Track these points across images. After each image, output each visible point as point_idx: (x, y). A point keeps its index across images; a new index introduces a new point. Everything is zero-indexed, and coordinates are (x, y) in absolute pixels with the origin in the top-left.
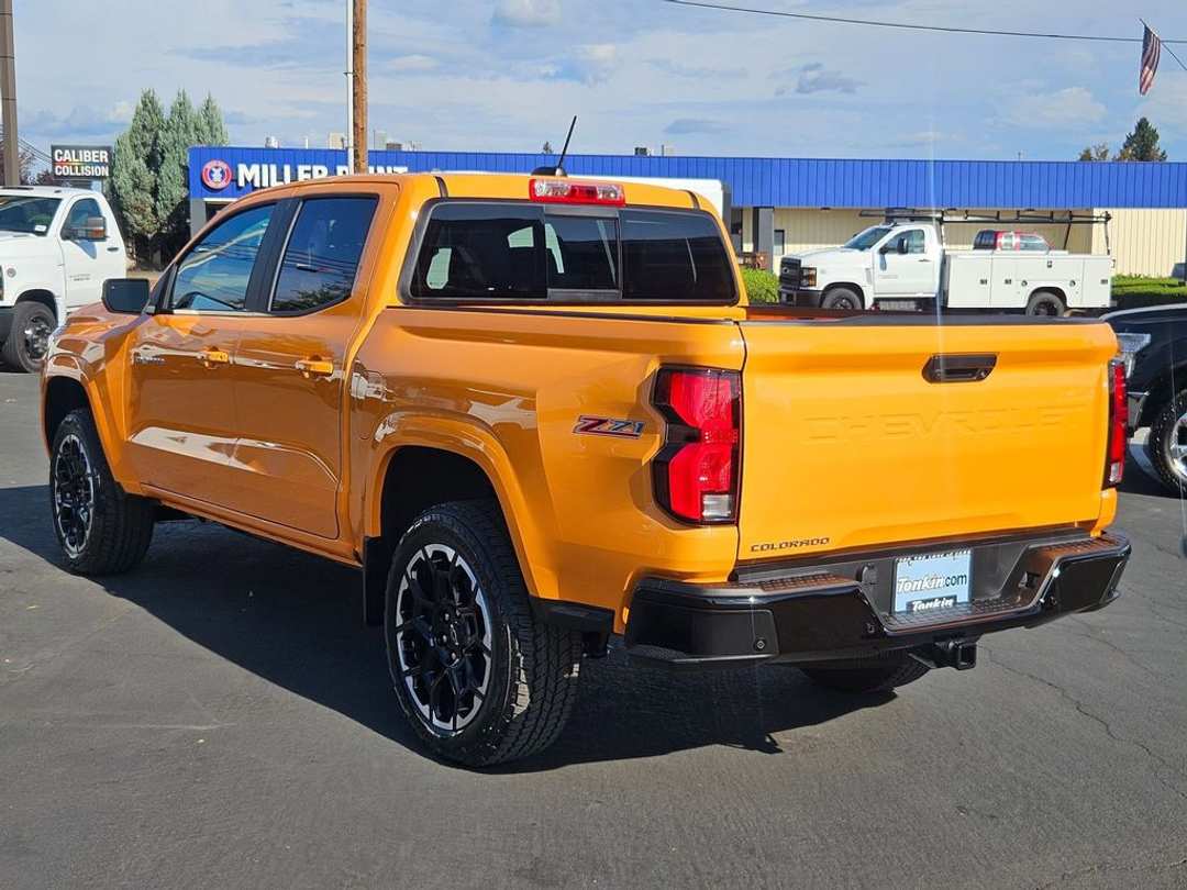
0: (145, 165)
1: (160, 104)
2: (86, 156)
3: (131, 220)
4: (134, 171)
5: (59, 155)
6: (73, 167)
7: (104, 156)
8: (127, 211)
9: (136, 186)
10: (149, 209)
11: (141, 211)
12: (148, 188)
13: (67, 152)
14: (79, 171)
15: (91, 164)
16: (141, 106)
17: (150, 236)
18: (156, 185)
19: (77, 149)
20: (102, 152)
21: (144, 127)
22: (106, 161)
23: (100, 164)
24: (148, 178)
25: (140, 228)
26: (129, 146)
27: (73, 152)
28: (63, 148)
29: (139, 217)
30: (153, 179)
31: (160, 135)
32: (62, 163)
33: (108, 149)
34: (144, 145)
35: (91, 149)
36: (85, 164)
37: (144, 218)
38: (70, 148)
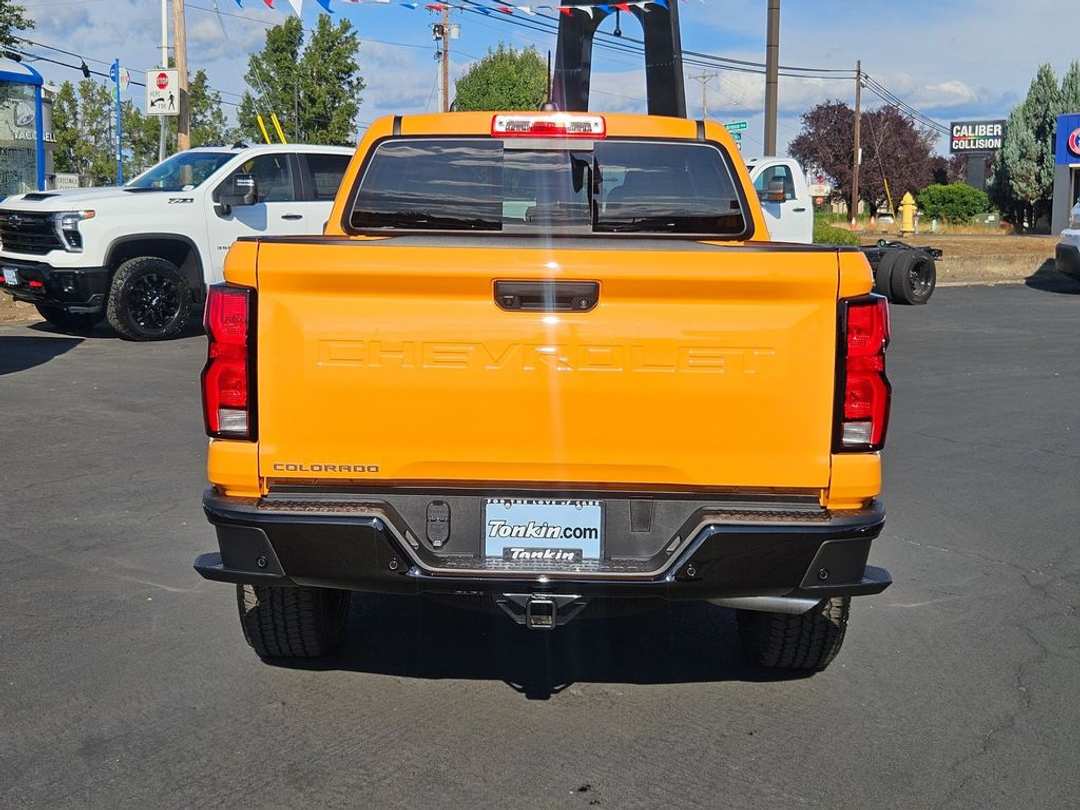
0: (1033, 136)
1: (1055, 77)
2: (981, 130)
3: (1016, 188)
4: (1023, 142)
5: (957, 131)
6: (969, 141)
7: (998, 129)
8: (1013, 179)
9: (1022, 156)
10: (1033, 178)
11: (1026, 179)
12: (1034, 157)
13: (964, 127)
14: (975, 144)
15: (986, 137)
16: (1037, 80)
17: (1032, 202)
18: (1042, 155)
19: (974, 124)
20: (996, 126)
21: (1038, 99)
22: (1000, 133)
23: (994, 137)
24: (1035, 147)
25: (1023, 195)
26: (1021, 119)
27: (970, 127)
28: (961, 124)
29: (1023, 185)
30: (1039, 149)
31: (1051, 107)
32: (959, 138)
33: (1002, 123)
34: (1036, 116)
35: (986, 123)
36: (980, 138)
37: (1028, 186)
38: (968, 124)
